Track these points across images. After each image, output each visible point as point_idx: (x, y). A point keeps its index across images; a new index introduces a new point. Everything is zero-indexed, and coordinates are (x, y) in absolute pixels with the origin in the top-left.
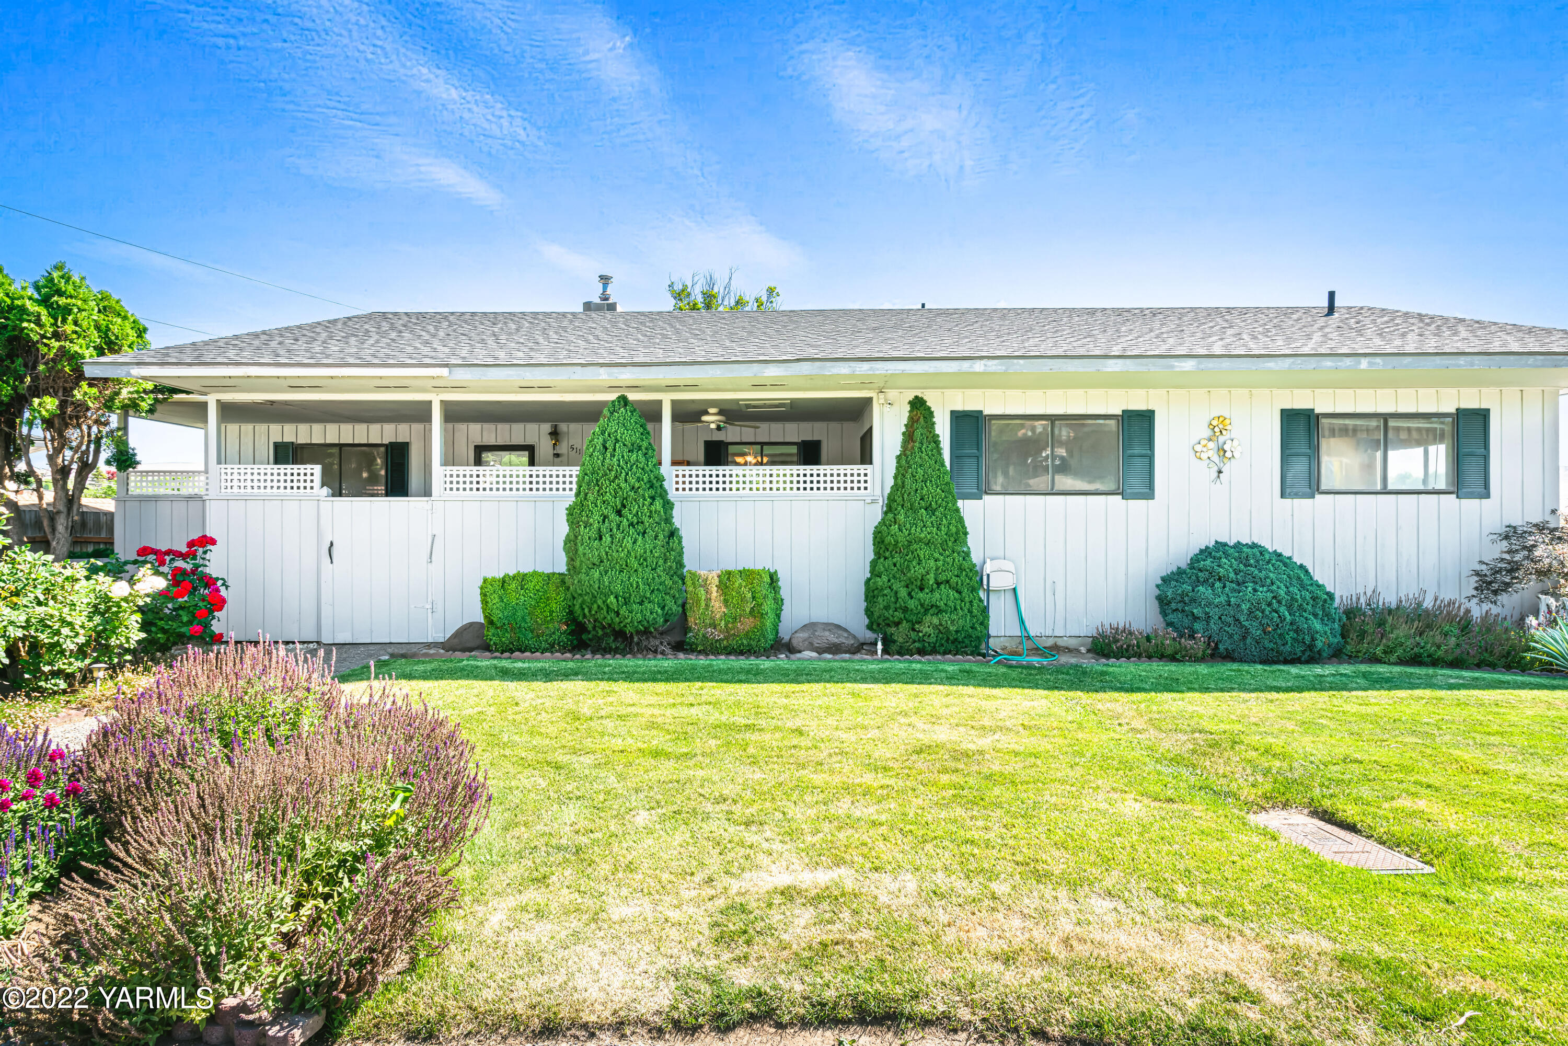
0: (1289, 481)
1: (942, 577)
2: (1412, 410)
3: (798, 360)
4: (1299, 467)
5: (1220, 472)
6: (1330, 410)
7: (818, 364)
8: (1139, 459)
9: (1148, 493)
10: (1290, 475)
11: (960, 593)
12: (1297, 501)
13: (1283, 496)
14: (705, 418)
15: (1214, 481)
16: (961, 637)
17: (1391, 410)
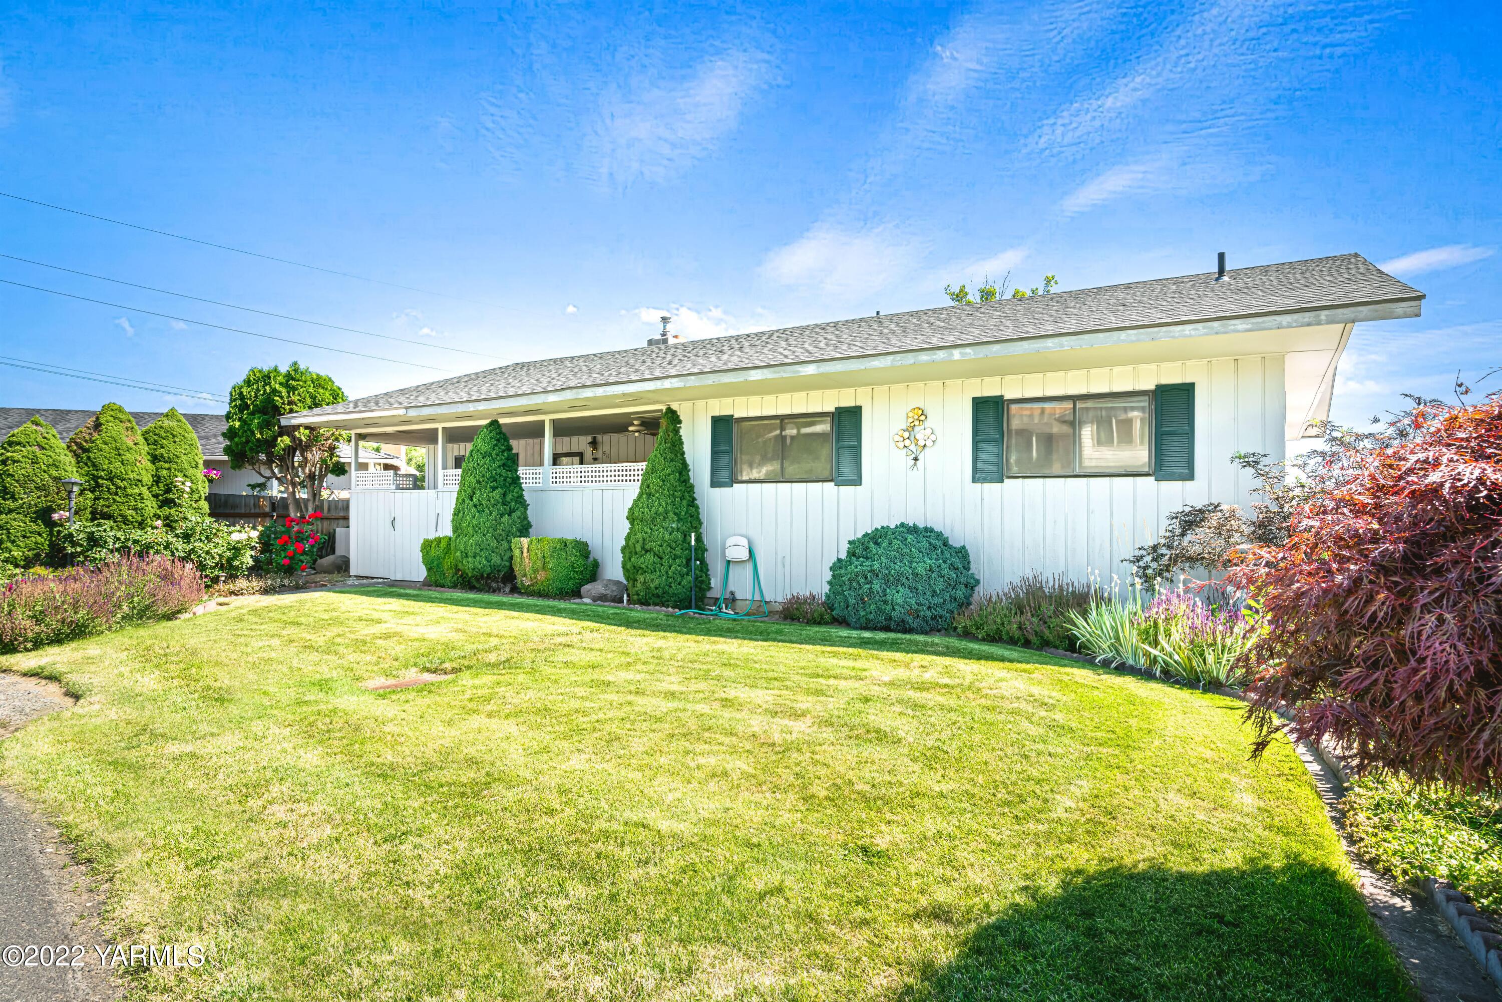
0: (979, 467)
1: (648, 547)
2: (1105, 390)
3: (563, 389)
4: (989, 452)
5: (916, 459)
6: (1018, 396)
7: (574, 391)
8: (848, 450)
9: (857, 481)
10: (980, 460)
11: (661, 558)
12: (987, 486)
13: (974, 481)
14: (631, 428)
15: (912, 468)
16: (660, 592)
17: (1083, 391)
